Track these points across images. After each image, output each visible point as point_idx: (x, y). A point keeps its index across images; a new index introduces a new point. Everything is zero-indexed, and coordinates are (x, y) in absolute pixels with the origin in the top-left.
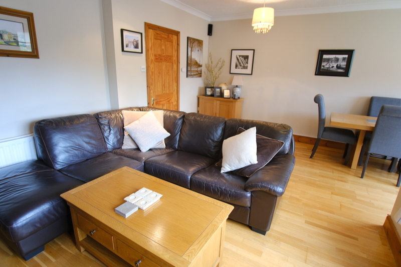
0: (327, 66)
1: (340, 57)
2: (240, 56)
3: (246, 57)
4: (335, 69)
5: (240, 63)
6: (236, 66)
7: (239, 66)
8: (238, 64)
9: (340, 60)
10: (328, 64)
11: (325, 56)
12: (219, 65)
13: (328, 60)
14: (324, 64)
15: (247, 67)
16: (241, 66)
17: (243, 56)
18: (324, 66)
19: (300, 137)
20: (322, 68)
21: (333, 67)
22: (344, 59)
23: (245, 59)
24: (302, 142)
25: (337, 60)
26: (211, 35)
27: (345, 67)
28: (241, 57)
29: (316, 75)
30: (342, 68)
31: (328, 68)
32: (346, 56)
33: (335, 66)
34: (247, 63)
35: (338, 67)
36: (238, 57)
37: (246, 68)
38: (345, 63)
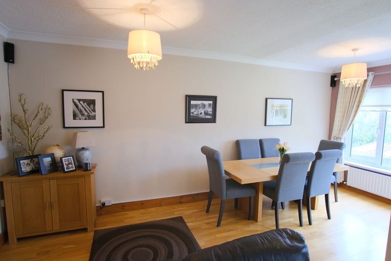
0: (196, 113)
1: (206, 103)
2: (79, 100)
3: (92, 103)
4: (203, 116)
5: (81, 111)
6: (75, 116)
7: (80, 116)
8: (77, 112)
9: (207, 106)
10: (197, 111)
11: (193, 102)
12: (41, 116)
13: (196, 106)
14: (192, 110)
15: (95, 116)
16: (83, 115)
17: (84, 101)
18: (193, 113)
19: (181, 197)
20: (192, 114)
21: (201, 113)
22: (210, 105)
23: (89, 105)
24: (185, 203)
25: (204, 106)
26: (13, 62)
27: (211, 113)
28: (81, 102)
29: (186, 122)
30: (209, 115)
31: (197, 114)
32: (211, 102)
33: (203, 112)
34: (94, 111)
35: (206, 114)
36: (77, 102)
37: (94, 118)
38: (211, 110)
